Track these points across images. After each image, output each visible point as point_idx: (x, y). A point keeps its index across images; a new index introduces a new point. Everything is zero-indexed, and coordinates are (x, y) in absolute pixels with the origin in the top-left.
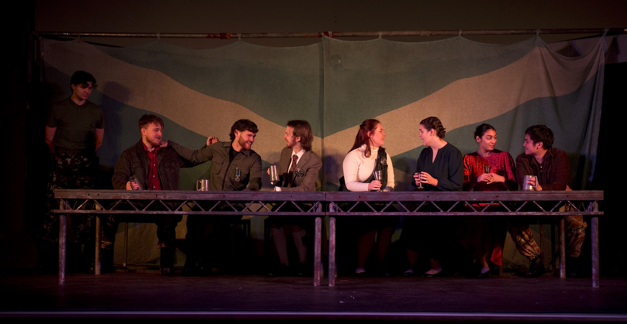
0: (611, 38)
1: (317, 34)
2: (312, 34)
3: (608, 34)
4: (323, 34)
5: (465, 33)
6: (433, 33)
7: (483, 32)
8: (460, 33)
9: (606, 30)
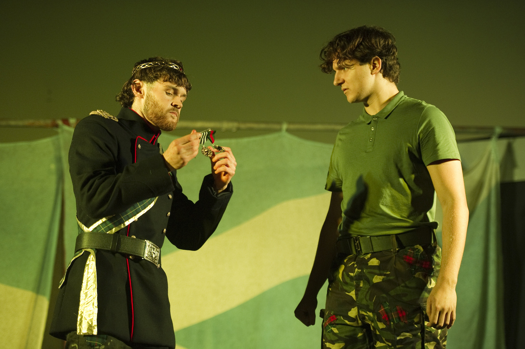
0: (504, 142)
1: (49, 122)
2: (42, 122)
3: (501, 136)
4: (60, 122)
5: (292, 127)
6: (243, 126)
7: (319, 127)
8: (285, 126)
9: (498, 130)
